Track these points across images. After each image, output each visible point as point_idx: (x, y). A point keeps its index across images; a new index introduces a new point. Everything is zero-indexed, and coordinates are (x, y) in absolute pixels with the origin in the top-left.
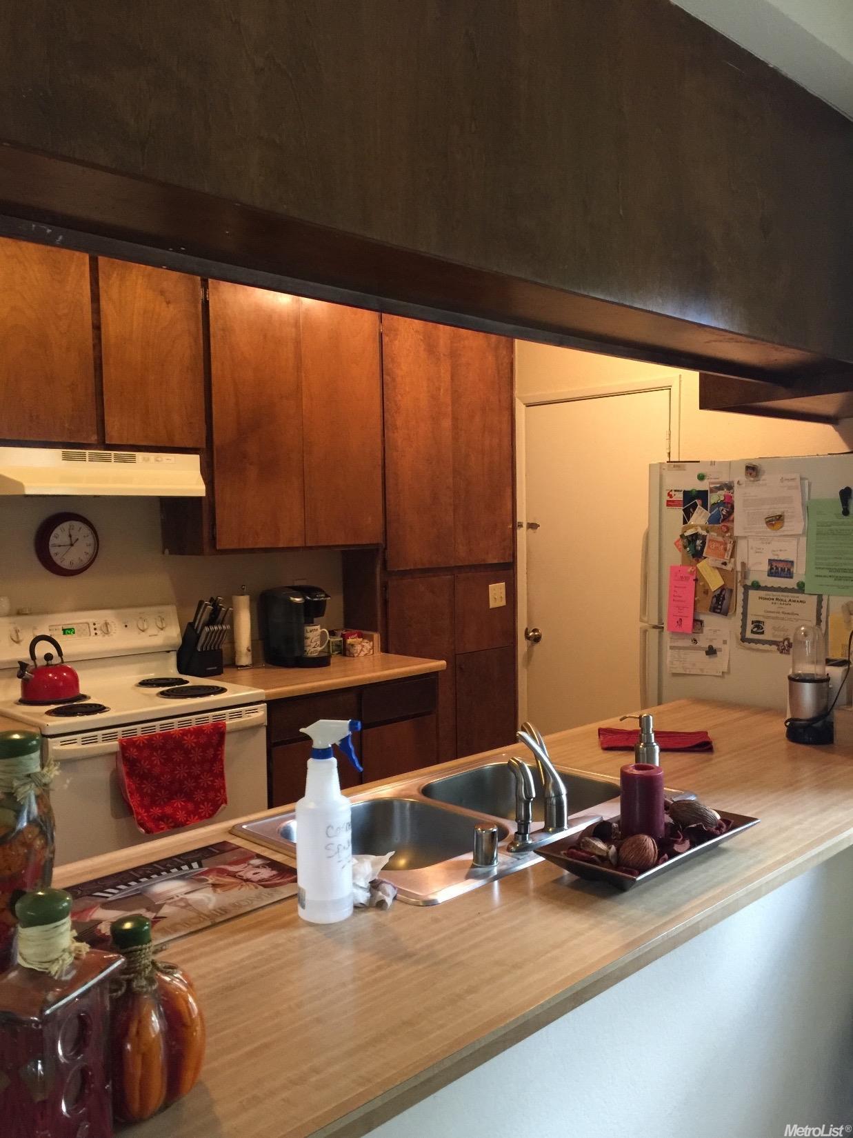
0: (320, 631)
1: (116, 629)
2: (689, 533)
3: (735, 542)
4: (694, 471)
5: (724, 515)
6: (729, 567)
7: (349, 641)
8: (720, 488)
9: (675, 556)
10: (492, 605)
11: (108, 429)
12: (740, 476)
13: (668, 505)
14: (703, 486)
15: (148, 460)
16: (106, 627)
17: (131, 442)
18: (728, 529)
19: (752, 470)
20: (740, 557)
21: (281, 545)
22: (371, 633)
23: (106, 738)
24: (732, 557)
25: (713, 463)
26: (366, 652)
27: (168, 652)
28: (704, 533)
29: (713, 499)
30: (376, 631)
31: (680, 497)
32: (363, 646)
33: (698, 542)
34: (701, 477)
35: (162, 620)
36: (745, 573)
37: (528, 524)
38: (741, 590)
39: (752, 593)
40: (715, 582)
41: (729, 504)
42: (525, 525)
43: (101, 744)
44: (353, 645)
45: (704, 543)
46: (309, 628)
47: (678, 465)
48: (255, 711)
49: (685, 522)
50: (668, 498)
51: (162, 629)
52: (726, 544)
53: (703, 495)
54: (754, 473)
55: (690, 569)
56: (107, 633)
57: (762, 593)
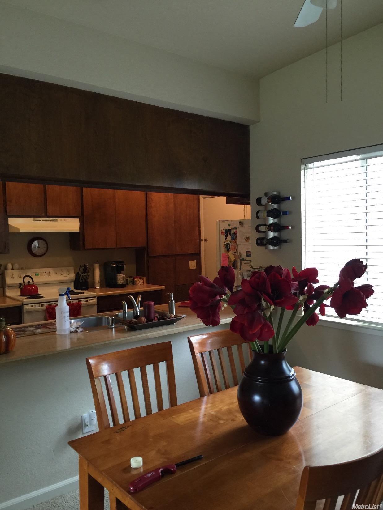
0: (122, 276)
1: (53, 273)
2: (226, 243)
3: (237, 246)
4: (227, 223)
5: (234, 238)
6: (236, 254)
7: (135, 280)
8: (234, 229)
9: (223, 250)
10: (191, 268)
11: (48, 211)
12: (238, 225)
13: (221, 234)
14: (230, 228)
15: (62, 220)
16: (49, 274)
17: (56, 215)
18: (236, 242)
19: (241, 223)
20: (239, 251)
21: (108, 247)
22: (143, 277)
23: (42, 306)
24: (237, 250)
25: (232, 221)
26: (141, 283)
27: (71, 282)
28: (230, 243)
29: (232, 232)
30: (145, 276)
31: (224, 231)
32: (140, 281)
33: (229, 246)
34: (229, 225)
35: (68, 271)
36: (240, 256)
37: (205, 240)
38: (239, 261)
39: (242, 261)
40: (233, 259)
41: (235, 234)
42: (203, 240)
43: (41, 307)
44: (136, 281)
45: (230, 246)
46: (118, 275)
47: (223, 221)
48: (93, 299)
49: (226, 240)
50: (221, 232)
51: (68, 274)
52: (235, 247)
53: (229, 231)
54: (241, 224)
55: (226, 254)
56: (50, 275)
57: (245, 262)
